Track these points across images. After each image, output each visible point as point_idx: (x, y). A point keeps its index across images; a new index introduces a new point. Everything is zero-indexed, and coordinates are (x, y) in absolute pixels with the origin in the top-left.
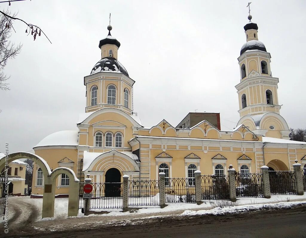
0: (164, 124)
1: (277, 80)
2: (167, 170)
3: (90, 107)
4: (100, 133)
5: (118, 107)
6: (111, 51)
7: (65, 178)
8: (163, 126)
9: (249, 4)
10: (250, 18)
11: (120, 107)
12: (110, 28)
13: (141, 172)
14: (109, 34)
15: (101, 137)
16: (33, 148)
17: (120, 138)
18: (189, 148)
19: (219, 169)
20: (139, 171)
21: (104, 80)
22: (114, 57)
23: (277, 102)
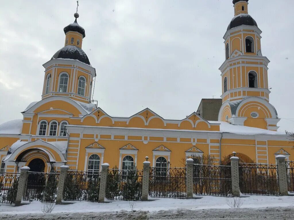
2: (98, 161)
3: (45, 95)
5: (69, 95)
8: (98, 114)
11: (71, 95)
12: (76, 16)
14: (76, 21)
18: (126, 139)
21: (57, 68)
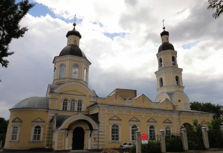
0: (116, 95)
1: (182, 70)
2: (117, 129)
3: (58, 80)
4: (66, 100)
5: (80, 81)
6: (75, 41)
7: (37, 135)
8: (116, 96)
9: (163, 20)
10: (164, 28)
12: (75, 25)
13: (100, 130)
14: (74, 29)
15: (67, 103)
16: (9, 110)
17: (81, 104)
18: (132, 114)
19: (152, 129)
20: (97, 129)
21: (71, 60)
22: (77, 45)
23: (182, 84)
